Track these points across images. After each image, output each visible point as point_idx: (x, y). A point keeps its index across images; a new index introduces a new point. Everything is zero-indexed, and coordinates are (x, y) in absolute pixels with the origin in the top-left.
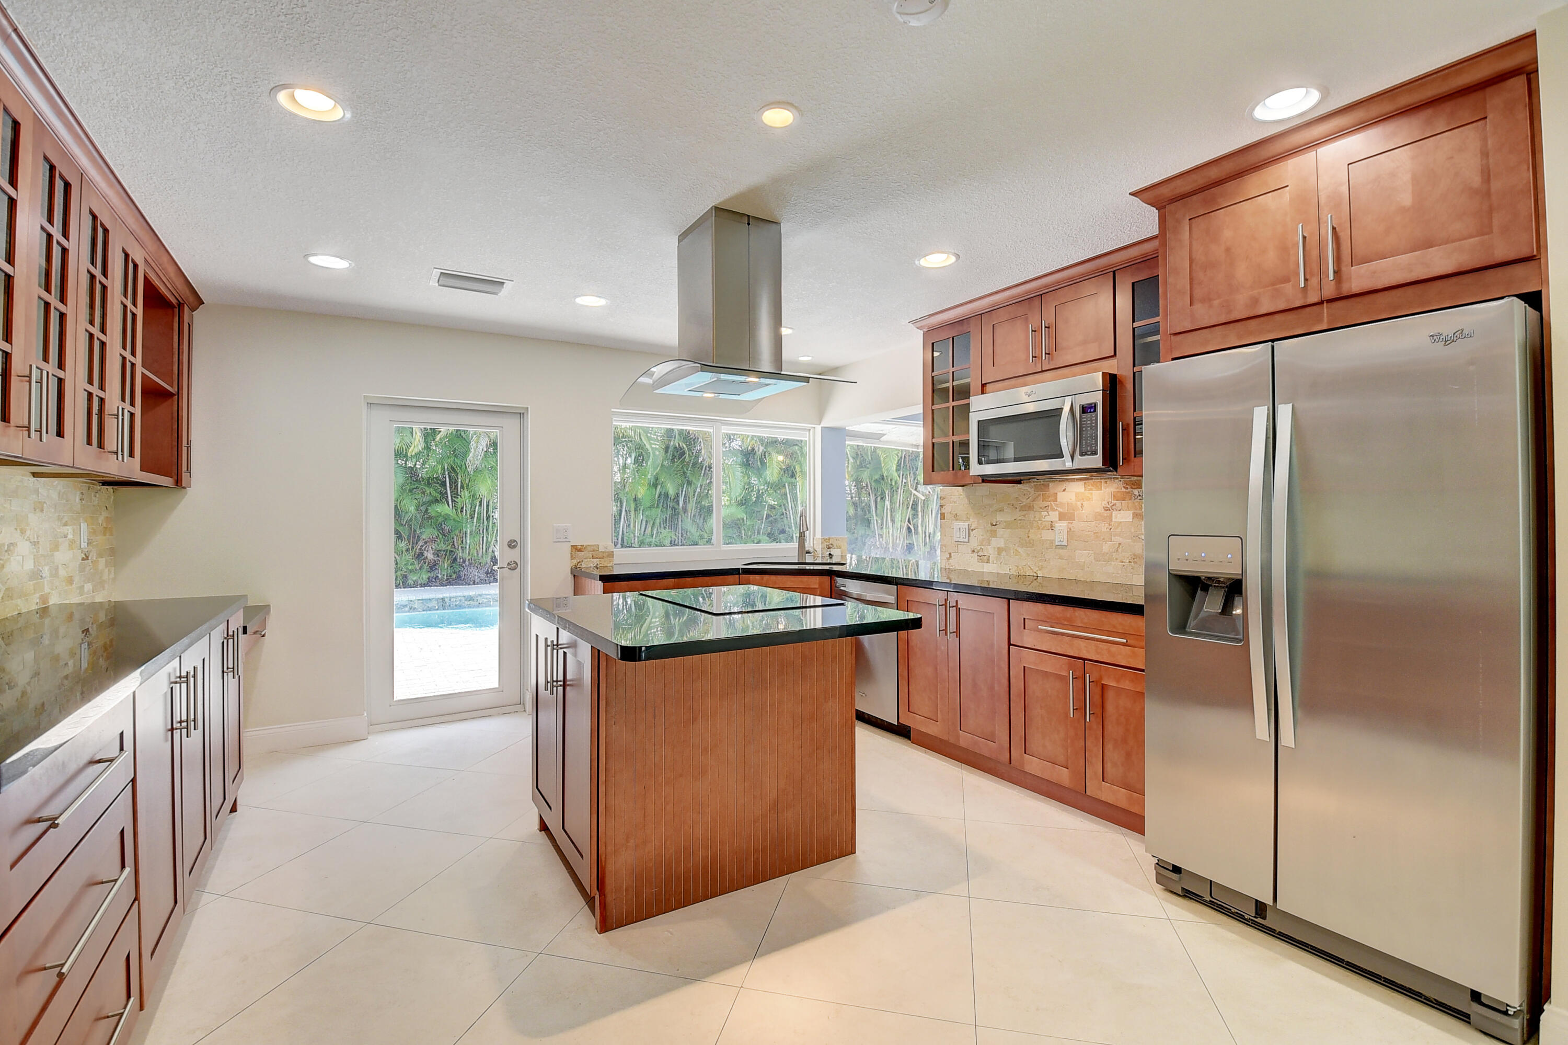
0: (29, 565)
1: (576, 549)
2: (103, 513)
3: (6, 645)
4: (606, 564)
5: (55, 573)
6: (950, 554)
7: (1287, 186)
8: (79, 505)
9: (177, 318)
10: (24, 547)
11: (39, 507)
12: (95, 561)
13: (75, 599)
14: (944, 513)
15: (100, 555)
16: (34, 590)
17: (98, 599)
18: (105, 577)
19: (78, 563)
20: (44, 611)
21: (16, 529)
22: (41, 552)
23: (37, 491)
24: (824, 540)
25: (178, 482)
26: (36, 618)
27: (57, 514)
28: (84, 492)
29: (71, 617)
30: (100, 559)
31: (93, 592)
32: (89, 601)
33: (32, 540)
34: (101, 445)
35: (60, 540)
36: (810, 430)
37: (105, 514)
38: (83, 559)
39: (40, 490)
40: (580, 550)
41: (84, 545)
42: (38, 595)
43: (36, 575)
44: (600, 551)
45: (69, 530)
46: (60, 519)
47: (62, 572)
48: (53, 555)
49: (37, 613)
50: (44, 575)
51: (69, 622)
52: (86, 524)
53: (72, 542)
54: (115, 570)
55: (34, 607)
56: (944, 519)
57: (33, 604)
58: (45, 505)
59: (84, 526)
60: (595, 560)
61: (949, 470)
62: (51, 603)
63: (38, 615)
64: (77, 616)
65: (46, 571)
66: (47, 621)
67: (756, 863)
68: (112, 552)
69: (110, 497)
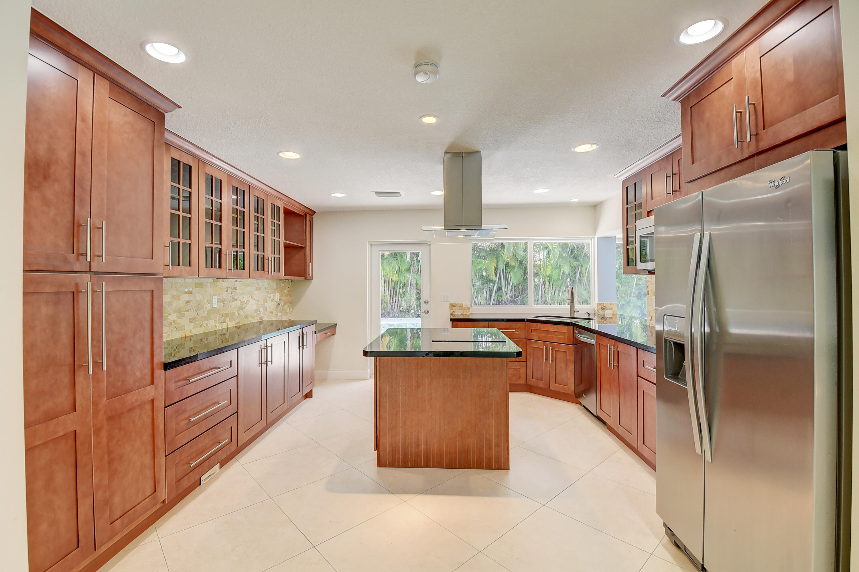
0: (255, 307)
1: (452, 305)
2: (286, 289)
3: (245, 333)
4: (466, 313)
5: (265, 310)
6: (652, 317)
7: (732, 78)
8: (276, 287)
9: (305, 219)
10: (252, 302)
11: (259, 289)
12: (283, 306)
13: (275, 319)
14: (649, 291)
15: (285, 303)
16: (257, 315)
17: (285, 318)
18: (288, 310)
19: (275, 306)
20: (261, 322)
21: (249, 296)
22: (259, 303)
23: (258, 284)
24: (599, 304)
25: (306, 278)
26: (258, 325)
27: (266, 290)
28: (278, 283)
29: (272, 324)
30: (285, 305)
31: (282, 316)
32: (280, 319)
33: (256, 299)
34: (263, 270)
35: (267, 299)
36: (592, 239)
37: (287, 289)
38: (277, 305)
39: (259, 283)
40: (454, 306)
41: (278, 300)
42: (258, 317)
43: (257, 311)
44: (463, 306)
45: (271, 296)
46: (267, 292)
47: (268, 310)
48: (265, 304)
49: (258, 323)
50: (261, 311)
51: (271, 326)
52: (278, 293)
53: (273, 299)
54: (292, 309)
55: (257, 321)
56: (649, 295)
57: (256, 320)
58: (261, 288)
59: (278, 294)
60: (461, 311)
61: (634, 266)
62: (263, 320)
63: (258, 324)
64: (275, 324)
65: (262, 309)
66: (262, 326)
67: (451, 459)
68: (291, 302)
69: (290, 283)
